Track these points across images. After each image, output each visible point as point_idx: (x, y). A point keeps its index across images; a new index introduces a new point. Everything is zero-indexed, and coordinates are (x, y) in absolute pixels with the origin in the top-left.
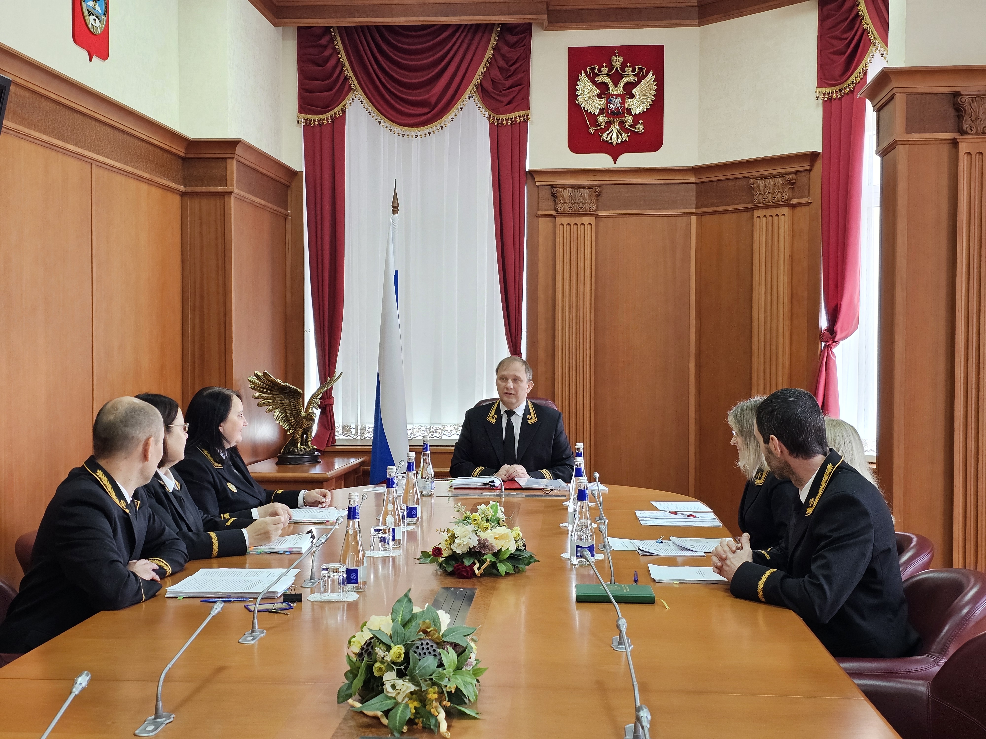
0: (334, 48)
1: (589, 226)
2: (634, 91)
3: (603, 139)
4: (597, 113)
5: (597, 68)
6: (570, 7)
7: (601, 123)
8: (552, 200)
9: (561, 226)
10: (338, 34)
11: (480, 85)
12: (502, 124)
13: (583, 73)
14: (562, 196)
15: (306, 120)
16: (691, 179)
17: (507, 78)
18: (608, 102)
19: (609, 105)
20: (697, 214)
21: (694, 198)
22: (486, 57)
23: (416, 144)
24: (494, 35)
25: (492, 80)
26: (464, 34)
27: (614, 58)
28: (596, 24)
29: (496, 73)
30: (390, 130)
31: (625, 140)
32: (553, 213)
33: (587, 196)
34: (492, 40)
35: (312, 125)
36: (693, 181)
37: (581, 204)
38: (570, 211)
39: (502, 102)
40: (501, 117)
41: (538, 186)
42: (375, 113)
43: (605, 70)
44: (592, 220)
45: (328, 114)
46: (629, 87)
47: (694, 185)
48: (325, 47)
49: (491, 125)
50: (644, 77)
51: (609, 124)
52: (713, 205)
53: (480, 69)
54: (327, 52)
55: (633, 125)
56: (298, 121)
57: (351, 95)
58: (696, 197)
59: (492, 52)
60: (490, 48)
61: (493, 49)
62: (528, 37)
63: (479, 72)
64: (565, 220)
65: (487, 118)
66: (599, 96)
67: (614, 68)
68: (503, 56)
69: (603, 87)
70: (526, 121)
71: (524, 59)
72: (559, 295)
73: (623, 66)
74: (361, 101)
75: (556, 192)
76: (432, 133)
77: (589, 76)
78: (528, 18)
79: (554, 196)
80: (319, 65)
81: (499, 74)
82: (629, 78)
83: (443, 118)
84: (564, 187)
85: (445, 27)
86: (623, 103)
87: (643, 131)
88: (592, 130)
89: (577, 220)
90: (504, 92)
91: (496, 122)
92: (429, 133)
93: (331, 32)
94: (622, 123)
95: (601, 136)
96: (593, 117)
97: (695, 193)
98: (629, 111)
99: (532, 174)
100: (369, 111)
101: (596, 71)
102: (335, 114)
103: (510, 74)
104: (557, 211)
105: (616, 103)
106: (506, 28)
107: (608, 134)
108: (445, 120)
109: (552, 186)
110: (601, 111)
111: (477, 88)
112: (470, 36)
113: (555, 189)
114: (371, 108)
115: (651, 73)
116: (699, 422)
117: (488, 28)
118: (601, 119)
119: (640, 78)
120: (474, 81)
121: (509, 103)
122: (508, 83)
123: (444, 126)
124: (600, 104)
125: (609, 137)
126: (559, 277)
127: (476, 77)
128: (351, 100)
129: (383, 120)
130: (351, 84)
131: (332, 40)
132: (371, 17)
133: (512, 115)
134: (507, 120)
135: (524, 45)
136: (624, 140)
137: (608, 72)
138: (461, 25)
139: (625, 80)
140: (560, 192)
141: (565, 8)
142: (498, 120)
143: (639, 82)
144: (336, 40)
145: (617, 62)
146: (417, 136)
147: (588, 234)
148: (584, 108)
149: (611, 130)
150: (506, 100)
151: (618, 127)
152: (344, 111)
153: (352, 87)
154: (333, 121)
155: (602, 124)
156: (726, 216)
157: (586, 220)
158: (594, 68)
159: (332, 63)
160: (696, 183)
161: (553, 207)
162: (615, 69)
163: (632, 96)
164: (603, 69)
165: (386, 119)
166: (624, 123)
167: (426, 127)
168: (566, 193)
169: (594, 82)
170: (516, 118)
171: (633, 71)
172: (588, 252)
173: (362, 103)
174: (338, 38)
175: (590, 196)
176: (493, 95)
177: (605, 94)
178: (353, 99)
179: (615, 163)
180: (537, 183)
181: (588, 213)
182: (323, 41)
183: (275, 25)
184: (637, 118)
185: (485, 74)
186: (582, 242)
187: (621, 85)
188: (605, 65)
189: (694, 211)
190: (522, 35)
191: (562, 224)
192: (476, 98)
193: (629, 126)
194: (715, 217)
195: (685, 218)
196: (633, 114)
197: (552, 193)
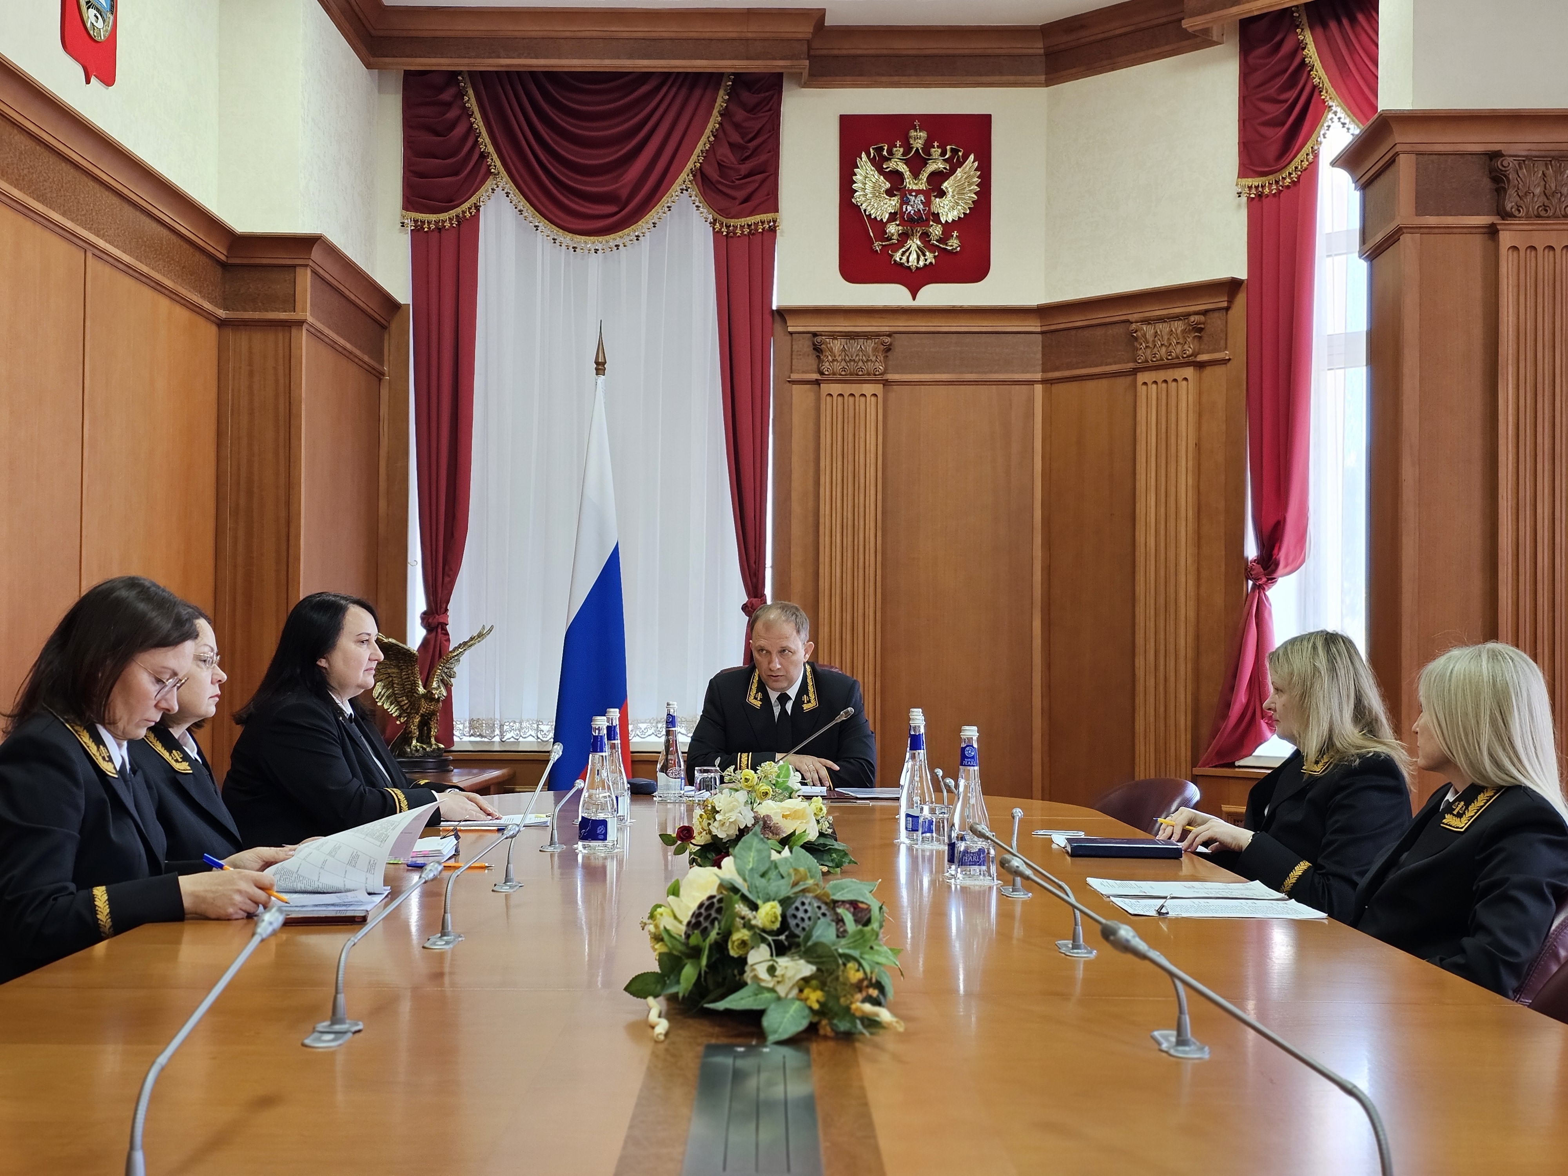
0: (465, 109)
1: (873, 398)
2: (945, 185)
3: (895, 261)
4: (885, 220)
5: (886, 148)
6: (845, 52)
7: (893, 235)
8: (815, 356)
9: (829, 398)
10: (469, 85)
11: (699, 171)
12: (735, 234)
13: (864, 155)
14: (831, 350)
15: (416, 221)
16: (1034, 326)
17: (744, 160)
18: (904, 201)
19: (904, 207)
20: (1043, 382)
21: (1039, 356)
22: (710, 126)
23: (594, 263)
24: (721, 92)
25: (719, 163)
26: (674, 90)
27: (913, 133)
28: (884, 79)
29: (724, 151)
30: (554, 239)
31: (931, 263)
32: (815, 376)
33: (870, 350)
34: (719, 100)
35: (426, 229)
36: (1039, 329)
37: (861, 364)
38: (843, 373)
39: (734, 198)
40: (732, 222)
41: (791, 333)
42: (529, 211)
43: (899, 151)
44: (878, 389)
45: (453, 213)
46: (938, 178)
47: (1040, 336)
48: (448, 105)
49: (717, 234)
50: (960, 164)
51: (904, 237)
52: (1070, 367)
53: (700, 147)
54: (453, 114)
55: (944, 239)
56: (403, 223)
57: (489, 183)
58: (1044, 355)
59: (719, 119)
60: (715, 112)
61: (721, 115)
62: (775, 97)
63: (697, 151)
64: (835, 389)
65: (710, 223)
66: (890, 193)
67: (912, 148)
68: (737, 126)
69: (895, 177)
70: (773, 230)
71: (770, 132)
72: (825, 509)
73: (928, 146)
74: (507, 193)
75: (821, 343)
76: (621, 245)
77: (872, 161)
78: (778, 65)
79: (818, 350)
80: (438, 134)
81: (730, 155)
82: (937, 165)
83: (640, 223)
84: (834, 336)
85: (645, 77)
86: (927, 203)
87: (959, 249)
88: (877, 246)
89: (855, 388)
90: (737, 182)
91: (724, 229)
92: (617, 246)
93: (458, 83)
94: (925, 237)
95: (892, 256)
96: (879, 226)
97: (1040, 348)
98: (936, 217)
99: (783, 314)
100: (519, 208)
101: (885, 153)
102: (464, 212)
103: (747, 154)
104: (822, 374)
105: (916, 204)
106: (742, 81)
107: (903, 254)
108: (643, 224)
109: (815, 334)
110: (893, 217)
111: (694, 176)
112: (684, 92)
113: (819, 339)
114: (523, 203)
115: (972, 157)
116: (1049, 713)
117: (713, 80)
118: (893, 229)
119: (954, 165)
120: (690, 165)
121: (746, 200)
122: (745, 168)
123: (641, 235)
124: (892, 204)
125: (905, 258)
126: (825, 479)
127: (694, 158)
128: (490, 190)
129: (543, 224)
130: (490, 166)
131: (461, 94)
132: (526, 57)
133: (751, 220)
134: (742, 227)
135: (770, 110)
136: (927, 263)
137: (903, 155)
138: (670, 74)
139: (931, 167)
140: (826, 343)
141: (836, 52)
142: (728, 227)
143: (952, 171)
144: (466, 94)
145: (918, 137)
146: (596, 251)
147: (871, 410)
148: (865, 211)
149: (908, 246)
150: (741, 194)
151: (919, 243)
152: (477, 208)
153: (493, 170)
154: (459, 224)
155: (894, 237)
156: (1091, 385)
157: (868, 389)
158: (882, 149)
159: (460, 130)
160: (1042, 333)
161: (816, 367)
162: (914, 149)
163: (942, 194)
164: (895, 149)
165: (548, 222)
166: (929, 236)
167: (612, 236)
168: (837, 345)
169: (881, 171)
170: (756, 224)
171: (943, 154)
172: (871, 439)
173: (508, 196)
174: (471, 92)
175: (875, 350)
176: (720, 187)
177: (898, 190)
178: (493, 189)
179: (914, 299)
180: (790, 329)
181: (872, 378)
182: (446, 96)
183: (368, 66)
184: (948, 228)
185: (708, 154)
186: (862, 422)
187: (924, 176)
188: (898, 144)
189: (1038, 376)
190: (767, 94)
191: (831, 395)
192: (694, 191)
193: (937, 241)
194: (1074, 386)
195: (1024, 388)
196: (943, 222)
197: (814, 344)
